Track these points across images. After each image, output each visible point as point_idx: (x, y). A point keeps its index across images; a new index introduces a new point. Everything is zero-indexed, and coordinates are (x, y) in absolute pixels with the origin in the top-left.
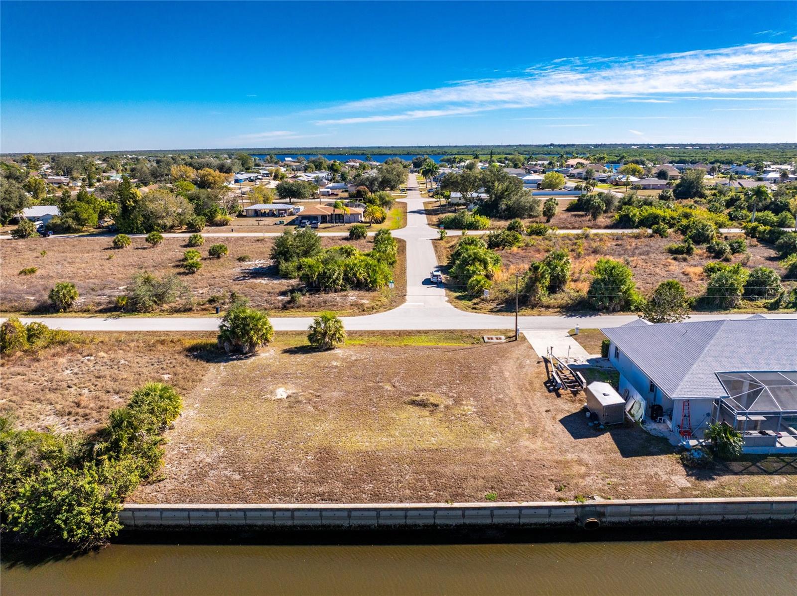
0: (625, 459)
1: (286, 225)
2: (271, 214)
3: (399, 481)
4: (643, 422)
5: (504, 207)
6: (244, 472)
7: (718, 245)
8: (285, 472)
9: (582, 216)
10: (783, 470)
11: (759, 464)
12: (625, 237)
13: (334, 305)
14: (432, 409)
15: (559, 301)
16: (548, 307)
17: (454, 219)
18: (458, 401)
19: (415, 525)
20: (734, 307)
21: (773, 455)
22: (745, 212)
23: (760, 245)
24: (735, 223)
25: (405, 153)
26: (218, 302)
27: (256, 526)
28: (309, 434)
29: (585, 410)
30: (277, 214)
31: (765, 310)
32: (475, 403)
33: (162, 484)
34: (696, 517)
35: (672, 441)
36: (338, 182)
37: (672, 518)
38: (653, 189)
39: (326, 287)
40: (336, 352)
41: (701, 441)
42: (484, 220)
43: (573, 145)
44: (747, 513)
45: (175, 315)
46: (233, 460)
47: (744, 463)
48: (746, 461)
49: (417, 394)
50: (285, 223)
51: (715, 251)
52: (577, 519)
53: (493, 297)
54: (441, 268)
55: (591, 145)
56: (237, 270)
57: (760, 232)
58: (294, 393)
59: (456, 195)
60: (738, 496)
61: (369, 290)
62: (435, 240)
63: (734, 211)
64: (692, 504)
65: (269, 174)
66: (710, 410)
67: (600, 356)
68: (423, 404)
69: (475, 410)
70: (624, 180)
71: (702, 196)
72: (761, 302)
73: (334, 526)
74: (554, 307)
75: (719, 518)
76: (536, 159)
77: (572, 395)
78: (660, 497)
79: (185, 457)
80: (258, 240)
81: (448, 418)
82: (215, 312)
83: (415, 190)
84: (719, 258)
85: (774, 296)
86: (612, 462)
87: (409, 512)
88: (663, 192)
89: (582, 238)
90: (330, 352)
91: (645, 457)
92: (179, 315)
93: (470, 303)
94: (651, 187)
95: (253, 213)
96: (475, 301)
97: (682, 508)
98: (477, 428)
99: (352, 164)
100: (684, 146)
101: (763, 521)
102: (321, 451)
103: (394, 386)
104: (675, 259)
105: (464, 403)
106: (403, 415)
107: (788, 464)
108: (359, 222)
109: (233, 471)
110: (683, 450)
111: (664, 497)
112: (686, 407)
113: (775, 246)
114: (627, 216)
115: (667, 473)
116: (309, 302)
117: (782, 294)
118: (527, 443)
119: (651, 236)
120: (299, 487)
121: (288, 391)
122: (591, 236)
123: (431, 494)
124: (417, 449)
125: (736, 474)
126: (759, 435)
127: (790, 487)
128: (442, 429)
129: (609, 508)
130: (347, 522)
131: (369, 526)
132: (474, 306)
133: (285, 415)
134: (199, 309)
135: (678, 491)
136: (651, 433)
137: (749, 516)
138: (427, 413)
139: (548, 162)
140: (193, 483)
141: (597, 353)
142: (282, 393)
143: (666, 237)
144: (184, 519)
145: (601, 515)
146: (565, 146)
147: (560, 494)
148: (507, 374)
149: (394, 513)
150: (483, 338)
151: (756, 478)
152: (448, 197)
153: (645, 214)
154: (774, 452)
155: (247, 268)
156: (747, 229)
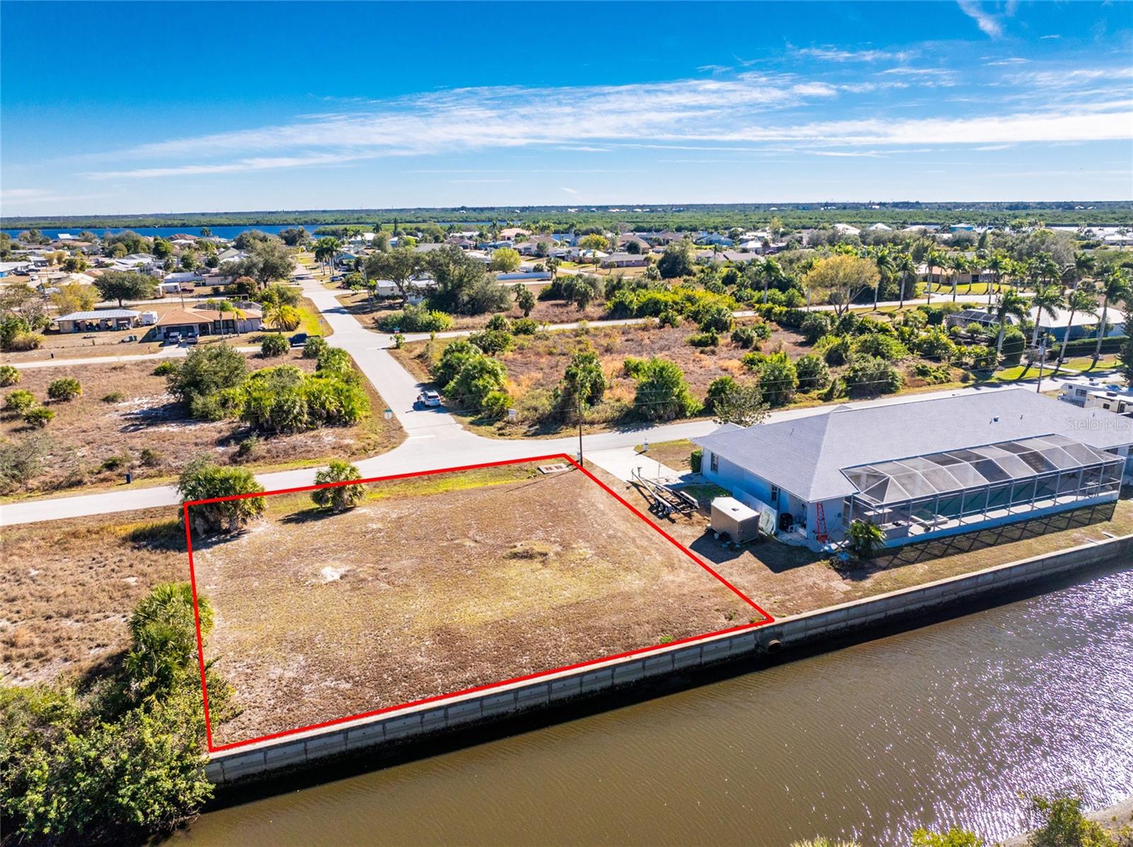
0: (778, 575)
1: (140, 342)
2: (103, 327)
3: (556, 646)
4: (776, 534)
5: (466, 298)
6: (352, 678)
7: (744, 332)
8: (409, 667)
9: (565, 305)
10: (921, 557)
11: (899, 556)
12: (632, 330)
13: (309, 451)
14: (541, 559)
15: (603, 414)
16: (592, 423)
17: (404, 319)
18: (566, 546)
19: (592, 692)
20: (790, 402)
21: (906, 545)
22: (749, 290)
23: (781, 329)
24: (742, 305)
25: (252, 222)
26: (123, 466)
27: (398, 740)
28: (407, 616)
29: (710, 532)
30: (115, 325)
31: (821, 402)
32: (588, 545)
33: (243, 718)
34: (863, 619)
35: (812, 548)
36: (181, 271)
37: (843, 625)
38: (627, 266)
39: (283, 427)
40: (360, 512)
41: (839, 543)
42: (443, 318)
43: (493, 209)
44: (905, 605)
45: (57, 494)
46: (327, 666)
47: (887, 557)
48: (887, 555)
49: (512, 545)
50: (139, 339)
51: (741, 339)
52: (757, 646)
53: (520, 418)
54: (425, 387)
55: (517, 208)
56: (111, 416)
57: (775, 314)
58: (349, 571)
59: (385, 285)
60: (895, 589)
61: (345, 424)
62: (389, 349)
63: (738, 291)
64: (860, 605)
65: (47, 261)
66: (841, 509)
67: (690, 472)
68: (528, 556)
69: (593, 552)
70: (589, 255)
71: (690, 273)
72: (814, 393)
73: (498, 716)
74: (598, 423)
75: (882, 615)
76: (460, 230)
77: (687, 518)
78: (829, 605)
79: (253, 677)
80: (115, 368)
81: (567, 567)
82: (126, 481)
83: (308, 278)
84: (748, 348)
85: (823, 386)
86: (767, 579)
87: (586, 677)
88: (648, 270)
89: (582, 334)
90: (351, 513)
91: (796, 569)
92: (63, 493)
93: (493, 429)
94: (625, 264)
95: (72, 327)
96: (499, 424)
97: (852, 611)
98: (607, 571)
99: (183, 241)
100: (631, 208)
101: (919, 610)
102: (438, 633)
103: (476, 541)
104: (702, 352)
105: (574, 546)
106: (513, 573)
107: (923, 551)
108: (259, 330)
109: (336, 680)
110: (828, 555)
111: (833, 604)
112: (820, 510)
113: (801, 330)
114: (622, 303)
115: (825, 581)
116: (269, 451)
117: (834, 383)
118: (671, 578)
119: (661, 327)
120: (438, 679)
121: (339, 570)
122: (592, 331)
123: (601, 651)
124: (554, 607)
125: (884, 569)
126: (894, 527)
127: (933, 572)
128: (569, 579)
129: (786, 626)
130: (513, 706)
131: (539, 705)
132: (500, 432)
133: (356, 599)
134: (93, 479)
135: (842, 596)
136: (789, 543)
137: (907, 608)
138: (540, 566)
139: (477, 233)
140: (288, 707)
141: (683, 468)
142: (331, 572)
143: (678, 327)
144: (298, 754)
145: (779, 636)
146: (482, 210)
147: (733, 623)
148: (601, 506)
149: (567, 682)
150: (539, 469)
151: (903, 570)
152: (373, 288)
153: (644, 300)
154: (906, 542)
155: (128, 412)
156: (761, 311)
